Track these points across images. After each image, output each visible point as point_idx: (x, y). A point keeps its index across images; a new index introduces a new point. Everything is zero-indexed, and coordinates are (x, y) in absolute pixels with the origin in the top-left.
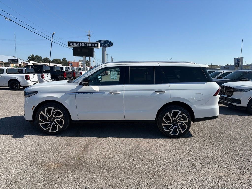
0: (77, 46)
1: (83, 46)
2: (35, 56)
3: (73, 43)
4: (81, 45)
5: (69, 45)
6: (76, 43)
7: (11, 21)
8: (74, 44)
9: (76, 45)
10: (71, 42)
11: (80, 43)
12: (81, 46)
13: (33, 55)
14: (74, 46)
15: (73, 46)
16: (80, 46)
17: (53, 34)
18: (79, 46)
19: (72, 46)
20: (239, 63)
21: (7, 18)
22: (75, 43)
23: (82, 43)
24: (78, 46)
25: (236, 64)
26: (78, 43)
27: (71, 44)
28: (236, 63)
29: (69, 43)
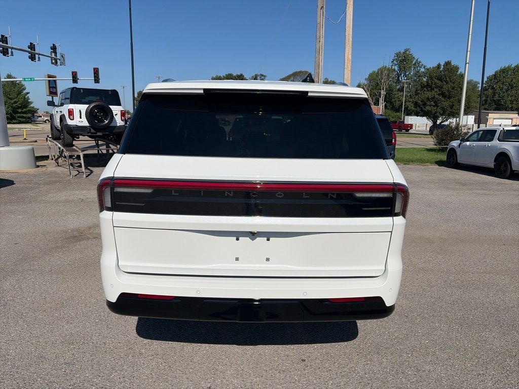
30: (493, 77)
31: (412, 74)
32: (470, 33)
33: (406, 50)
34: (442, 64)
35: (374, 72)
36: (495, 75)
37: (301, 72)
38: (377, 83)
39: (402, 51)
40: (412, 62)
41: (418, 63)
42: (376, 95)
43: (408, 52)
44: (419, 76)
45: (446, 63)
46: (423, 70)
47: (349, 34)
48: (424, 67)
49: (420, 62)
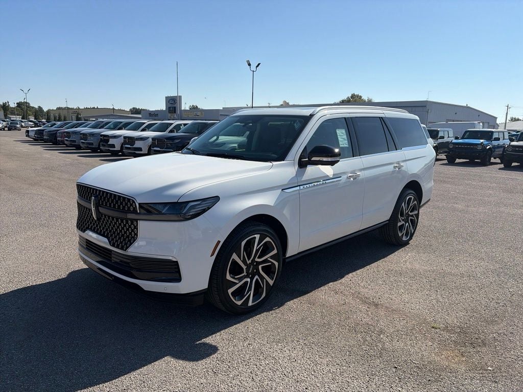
20: (174, 106)
25: (169, 108)
28: (170, 106)
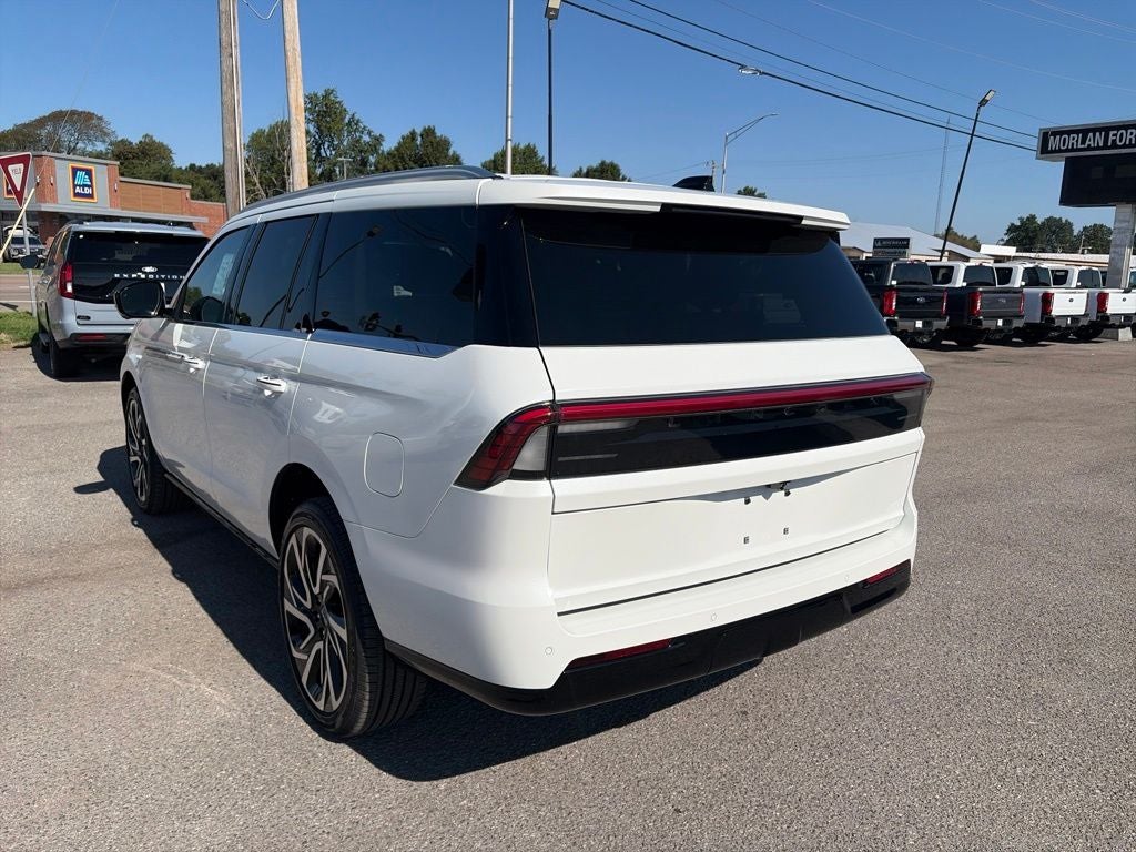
0: (1089, 148)
1: (1124, 146)
2: (1040, 220)
3: (1069, 132)
4: (1114, 141)
5: (1045, 150)
6: (1084, 132)
7: (764, 73)
8: (1074, 140)
9: (1083, 142)
10: (1055, 134)
11: (1106, 129)
12: (1114, 146)
13: (1032, 218)
14: (1073, 150)
15: (1067, 150)
16: (1105, 147)
17: (983, 102)
18: (1098, 148)
19: (1060, 151)
21: (743, 67)
22: (1076, 132)
23: (1118, 128)
24: (1094, 149)
26: (1095, 130)
27: (1054, 143)
29: (1045, 136)
30: (492, 165)
31: (345, 143)
32: (510, 83)
33: (328, 93)
34: (419, 131)
35: (261, 132)
36: (494, 161)
37: (73, 113)
38: (272, 158)
39: (321, 93)
40: (343, 119)
41: (353, 123)
42: (275, 186)
43: (332, 97)
44: (361, 151)
45: (425, 130)
46: (366, 138)
47: (294, 49)
48: (369, 133)
49: (358, 121)
